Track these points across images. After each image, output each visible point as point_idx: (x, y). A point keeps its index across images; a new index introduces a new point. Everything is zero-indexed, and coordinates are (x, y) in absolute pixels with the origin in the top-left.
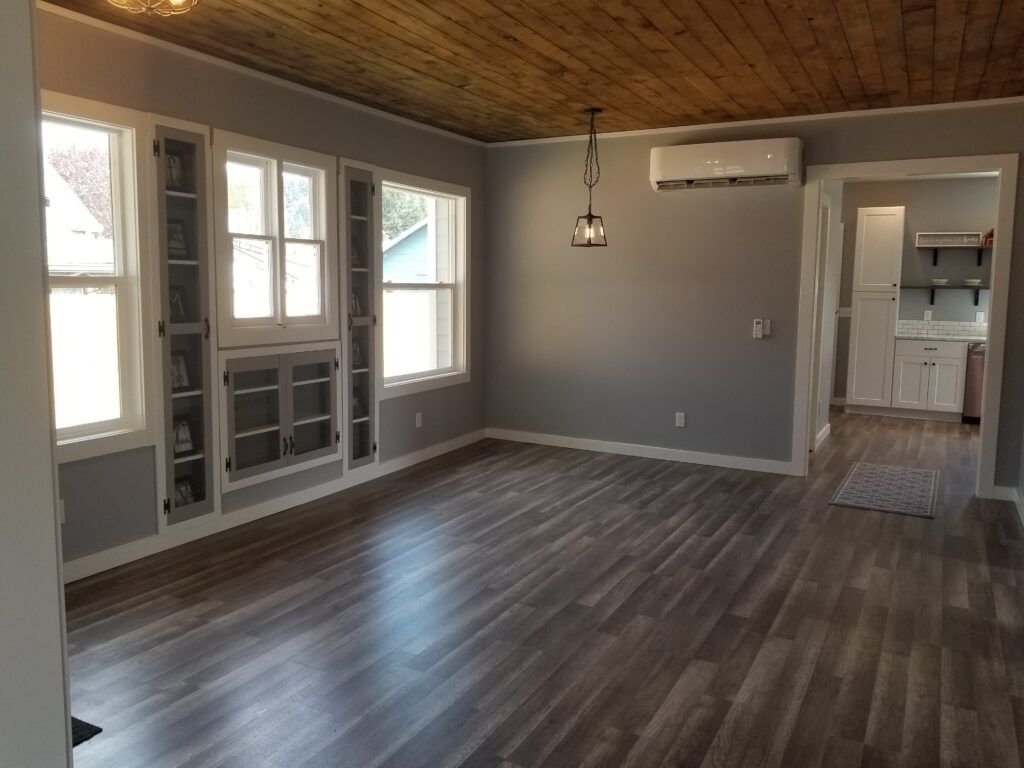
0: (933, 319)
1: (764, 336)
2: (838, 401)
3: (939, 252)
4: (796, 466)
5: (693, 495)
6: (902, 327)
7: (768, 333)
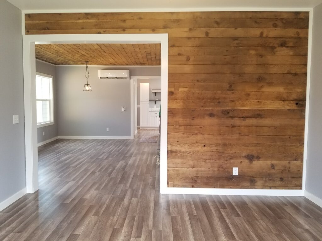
0: (156, 107)
1: (124, 110)
2: (139, 127)
4: (132, 137)
5: (113, 143)
6: (150, 109)
7: (125, 110)
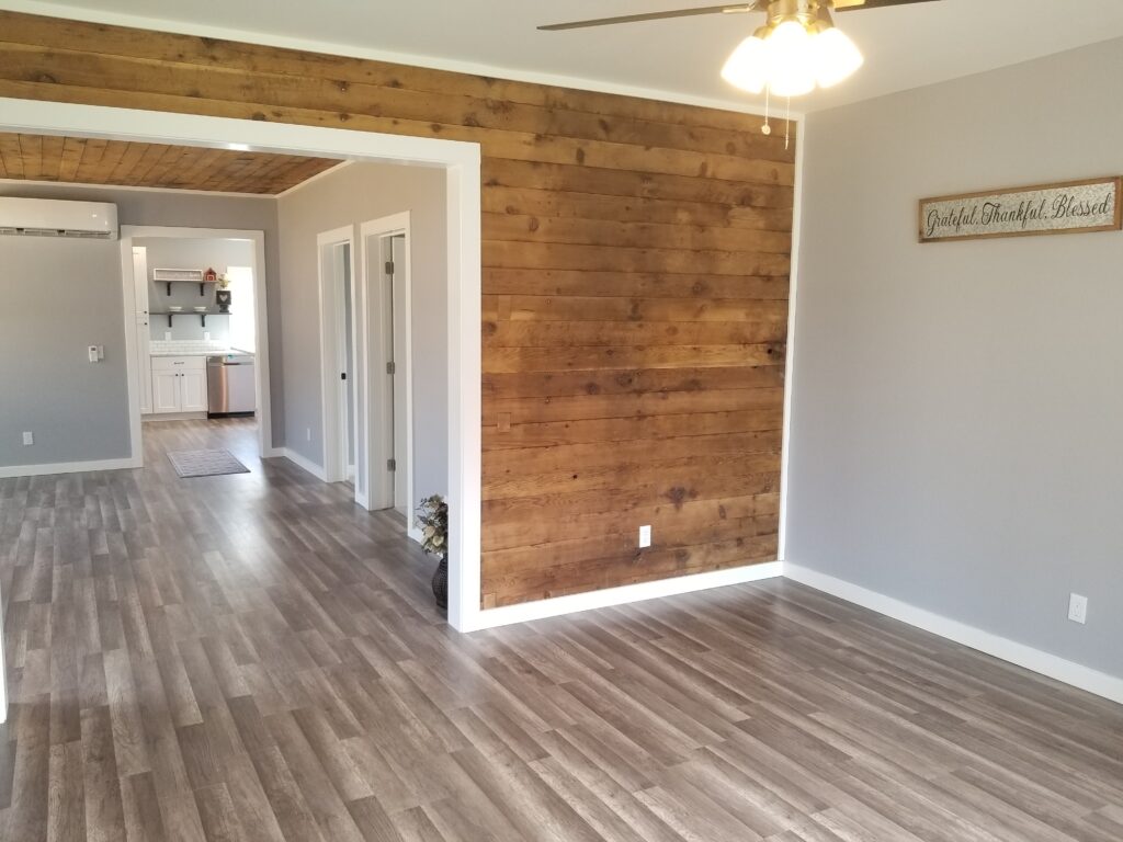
1: (99, 360)
3: (171, 286)
4: (136, 461)
